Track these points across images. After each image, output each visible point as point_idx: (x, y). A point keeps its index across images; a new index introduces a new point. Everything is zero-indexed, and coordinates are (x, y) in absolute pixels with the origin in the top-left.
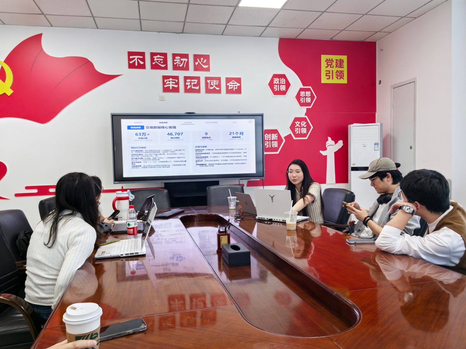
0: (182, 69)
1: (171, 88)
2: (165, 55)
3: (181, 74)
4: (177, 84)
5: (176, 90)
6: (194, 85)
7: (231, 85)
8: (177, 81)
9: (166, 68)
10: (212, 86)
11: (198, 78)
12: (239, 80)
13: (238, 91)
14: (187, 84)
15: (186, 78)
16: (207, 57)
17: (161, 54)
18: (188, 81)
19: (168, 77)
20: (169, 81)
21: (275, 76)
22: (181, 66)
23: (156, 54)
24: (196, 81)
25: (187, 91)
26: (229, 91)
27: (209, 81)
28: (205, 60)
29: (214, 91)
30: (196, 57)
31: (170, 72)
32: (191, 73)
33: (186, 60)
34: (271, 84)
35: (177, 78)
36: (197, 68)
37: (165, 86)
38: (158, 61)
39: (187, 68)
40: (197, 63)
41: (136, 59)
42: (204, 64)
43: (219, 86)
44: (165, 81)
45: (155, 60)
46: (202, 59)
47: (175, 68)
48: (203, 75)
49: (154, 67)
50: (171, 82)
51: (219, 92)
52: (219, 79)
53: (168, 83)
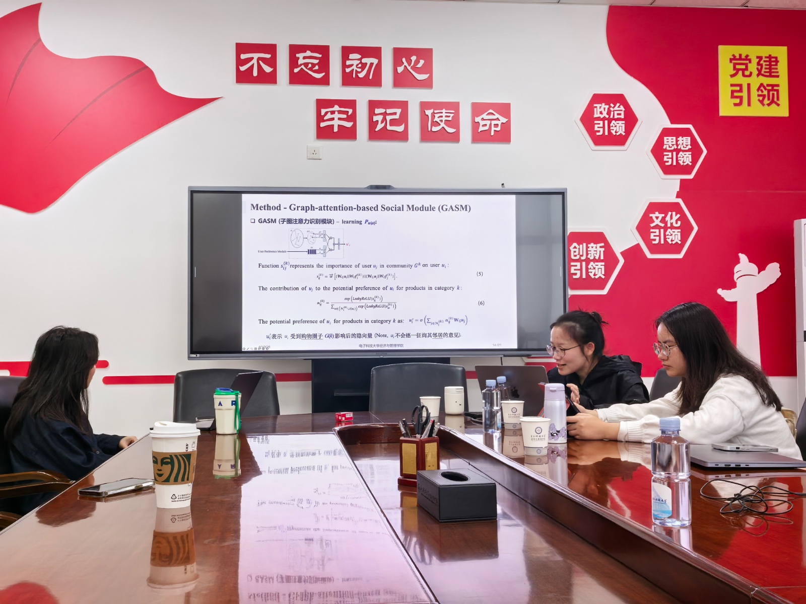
0: (365, 82)
1: (336, 130)
2: (324, 51)
3: (362, 95)
4: (352, 118)
5: (349, 134)
6: (393, 123)
7: (485, 121)
8: (350, 111)
9: (325, 81)
10: (437, 124)
11: (403, 105)
12: (504, 109)
13: (504, 136)
14: (375, 118)
15: (373, 105)
16: (426, 54)
17: (314, 48)
18: (377, 111)
19: (329, 103)
20: (333, 113)
21: (598, 98)
22: (361, 75)
23: (303, 48)
24: (399, 111)
25: (375, 135)
26: (479, 137)
27: (429, 112)
28: (422, 62)
29: (443, 137)
30: (400, 54)
31: (336, 90)
32: (387, 91)
33: (375, 61)
34: (588, 119)
35: (352, 104)
36: (400, 81)
37: (323, 125)
38: (306, 65)
39: (375, 81)
40: (400, 69)
41: (255, 61)
42: (420, 71)
43: (455, 123)
44: (323, 111)
45: (301, 61)
46: (414, 58)
47: (349, 80)
48: (414, 97)
49: (298, 78)
50: (336, 116)
51: (455, 138)
52: (454, 107)
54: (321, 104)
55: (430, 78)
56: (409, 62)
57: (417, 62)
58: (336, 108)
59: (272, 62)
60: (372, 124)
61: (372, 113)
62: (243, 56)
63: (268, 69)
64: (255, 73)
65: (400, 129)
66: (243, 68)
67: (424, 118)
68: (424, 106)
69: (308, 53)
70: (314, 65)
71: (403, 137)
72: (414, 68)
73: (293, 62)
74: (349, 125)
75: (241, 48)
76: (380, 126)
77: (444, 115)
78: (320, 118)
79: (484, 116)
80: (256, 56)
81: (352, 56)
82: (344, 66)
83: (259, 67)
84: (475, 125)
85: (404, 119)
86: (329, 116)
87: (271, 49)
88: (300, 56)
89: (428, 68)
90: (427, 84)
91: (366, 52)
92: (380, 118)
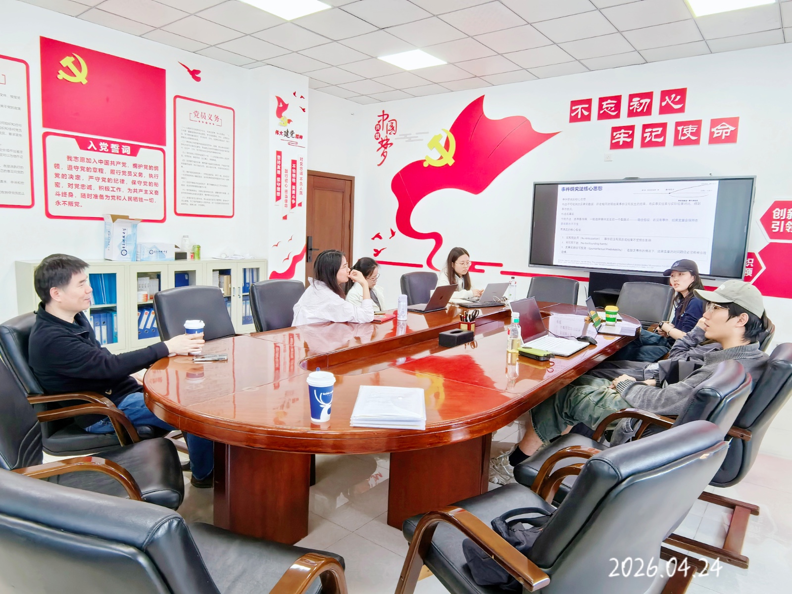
0: (642, 114)
1: (621, 143)
2: (618, 98)
3: (638, 122)
4: (632, 136)
5: (628, 145)
6: (656, 136)
8: (631, 132)
9: (617, 116)
10: (683, 135)
11: (664, 126)
12: (733, 121)
13: (732, 138)
14: (645, 135)
15: (645, 127)
16: (682, 92)
17: (612, 98)
18: (647, 130)
19: (619, 129)
20: (620, 134)
22: (639, 110)
23: (606, 99)
25: (644, 145)
26: (714, 140)
27: (680, 128)
28: (679, 97)
29: (688, 142)
30: (665, 94)
32: (654, 118)
33: (649, 101)
35: (632, 128)
36: (665, 110)
37: (614, 141)
38: (607, 108)
41: (579, 110)
42: (677, 103)
43: (697, 133)
44: (615, 134)
45: (604, 107)
46: (673, 96)
47: (632, 113)
48: (670, 120)
49: (603, 116)
50: (623, 135)
51: (696, 142)
55: (684, 107)
56: (670, 98)
57: (675, 98)
58: (623, 131)
59: (589, 109)
60: (643, 138)
61: (644, 132)
62: (574, 108)
63: (586, 113)
64: (579, 116)
65: (660, 140)
67: (677, 132)
68: (678, 124)
69: (609, 101)
70: (612, 108)
71: (662, 144)
72: (672, 102)
73: (600, 107)
74: (629, 140)
76: (648, 139)
77: (691, 129)
78: (613, 138)
79: (719, 127)
80: (580, 107)
81: (634, 100)
82: (629, 106)
83: (582, 112)
84: (712, 134)
85: (663, 134)
86: (618, 136)
87: (589, 102)
88: (604, 103)
89: (682, 101)
90: (681, 110)
91: (643, 96)
92: (648, 134)
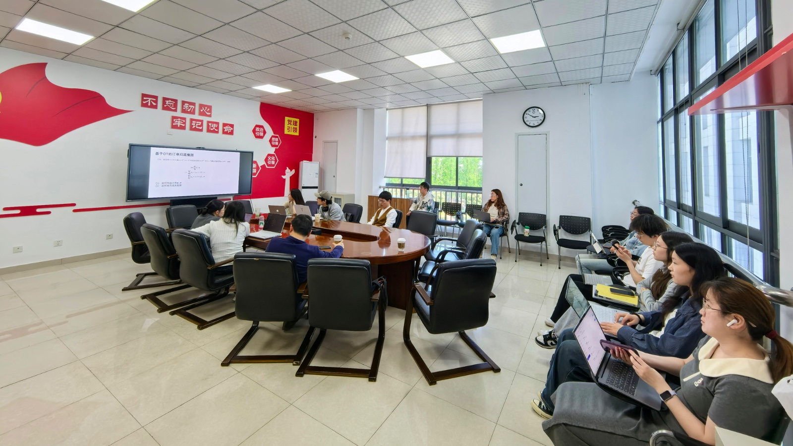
0: (190, 113)
1: (179, 126)
2: (176, 101)
3: (188, 117)
4: (185, 123)
5: (183, 128)
6: (198, 126)
7: (227, 129)
8: (184, 121)
9: (176, 110)
10: (212, 128)
11: (202, 121)
12: (232, 126)
13: (232, 133)
14: (192, 124)
15: (192, 120)
16: (210, 107)
17: (172, 100)
18: (193, 122)
19: (177, 118)
20: (178, 121)
21: (257, 126)
22: (189, 110)
23: (168, 99)
24: (200, 123)
25: (192, 129)
26: (224, 132)
27: (210, 124)
28: (209, 109)
29: (214, 132)
30: (201, 106)
31: (179, 114)
32: (196, 116)
33: (194, 107)
34: (254, 131)
35: (185, 119)
36: (201, 114)
37: (174, 124)
38: (169, 104)
39: (193, 113)
40: (202, 111)
41: (149, 101)
42: (208, 112)
43: (218, 128)
44: (174, 120)
45: (167, 103)
46: (206, 108)
47: (184, 111)
48: (205, 119)
49: (165, 108)
50: (179, 122)
51: (217, 132)
52: (218, 123)
53: (176, 122)
54: (173, 118)
55: (211, 114)
56: (205, 109)
57: (207, 109)
58: (179, 119)
59: (156, 102)
60: (191, 126)
61: (191, 122)
62: (145, 98)
63: (154, 104)
64: (149, 104)
65: (201, 128)
66: (144, 102)
67: (208, 126)
68: (208, 122)
69: (170, 101)
70: (172, 105)
71: (201, 130)
72: (206, 111)
73: (164, 103)
74: (183, 125)
75: (144, 95)
76: (194, 127)
77: (215, 126)
78: (173, 122)
79: (226, 127)
80: (150, 99)
81: (185, 104)
82: (183, 107)
83: (151, 103)
84: (224, 130)
85: (202, 125)
87: (156, 97)
88: (167, 101)
89: (210, 111)
90: (210, 116)
91: (190, 103)
92: (194, 124)
